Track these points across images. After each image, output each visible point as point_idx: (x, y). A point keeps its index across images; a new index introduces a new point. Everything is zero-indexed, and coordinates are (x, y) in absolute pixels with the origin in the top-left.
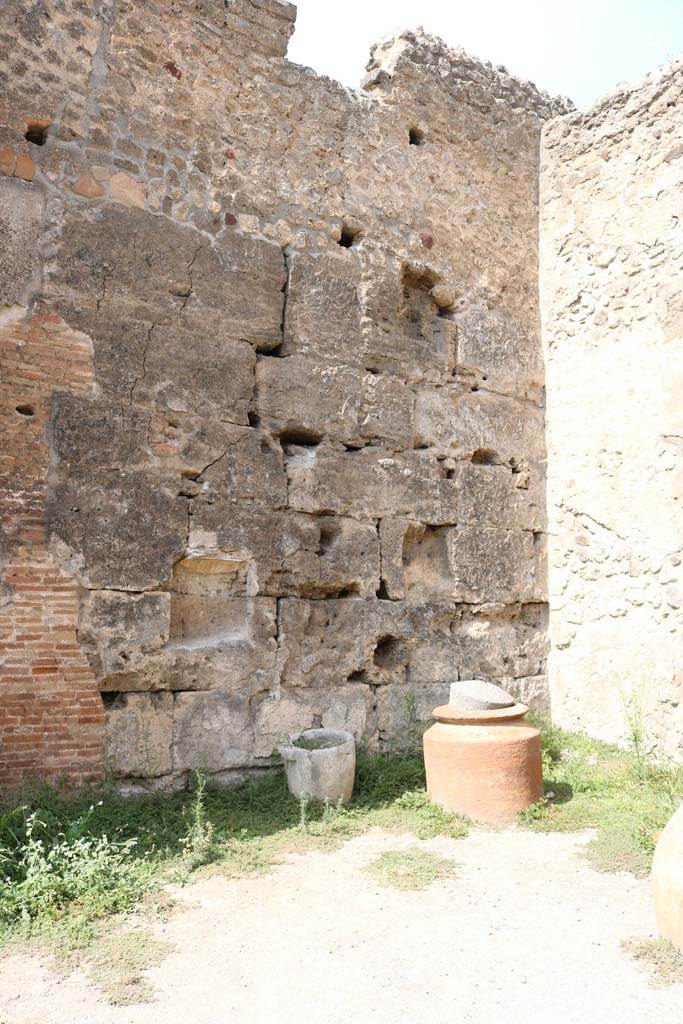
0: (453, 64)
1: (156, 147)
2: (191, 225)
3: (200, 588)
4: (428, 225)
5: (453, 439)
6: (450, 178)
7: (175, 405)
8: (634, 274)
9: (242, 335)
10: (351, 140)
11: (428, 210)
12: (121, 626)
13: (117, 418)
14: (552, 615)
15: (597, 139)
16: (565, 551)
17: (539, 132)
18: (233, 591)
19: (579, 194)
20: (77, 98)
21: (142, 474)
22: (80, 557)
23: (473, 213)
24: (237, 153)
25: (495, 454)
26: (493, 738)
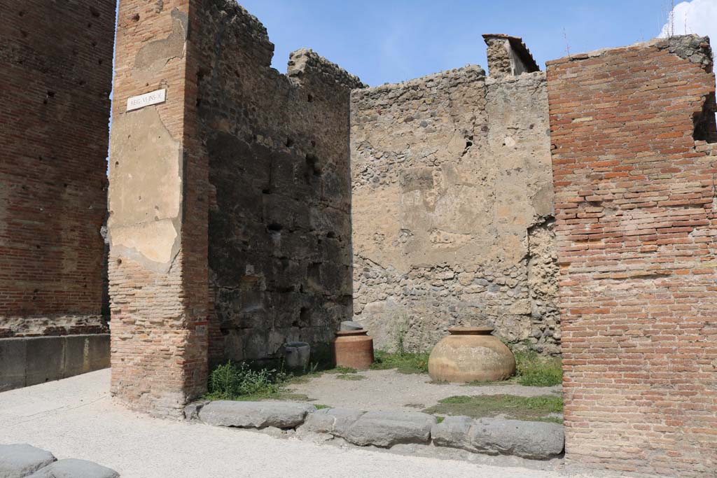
0: (322, 66)
1: (233, 107)
2: (243, 140)
4: (313, 137)
5: (321, 228)
6: (321, 117)
7: (241, 215)
8: (391, 164)
9: (259, 186)
10: (290, 102)
11: (314, 131)
12: (228, 302)
13: (225, 220)
14: (354, 301)
15: (377, 104)
16: (359, 274)
17: (349, 94)
19: (367, 126)
20: (210, 87)
21: (231, 242)
22: (216, 275)
23: (328, 131)
24: (256, 109)
25: (334, 234)
26: (361, 339)
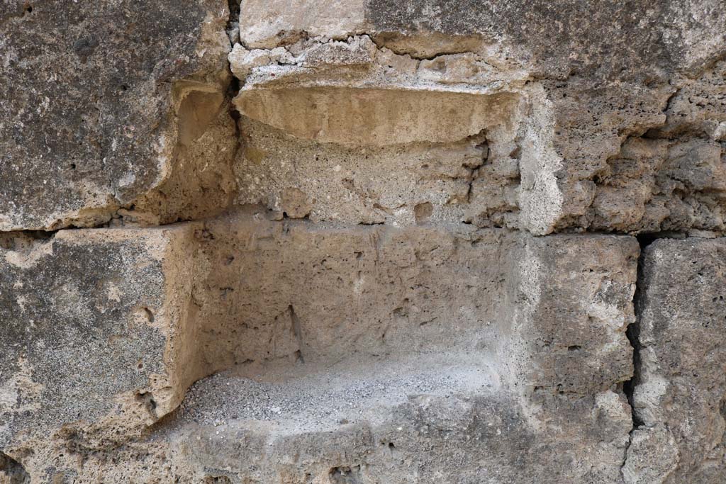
3: (349, 197)
18: (477, 207)
